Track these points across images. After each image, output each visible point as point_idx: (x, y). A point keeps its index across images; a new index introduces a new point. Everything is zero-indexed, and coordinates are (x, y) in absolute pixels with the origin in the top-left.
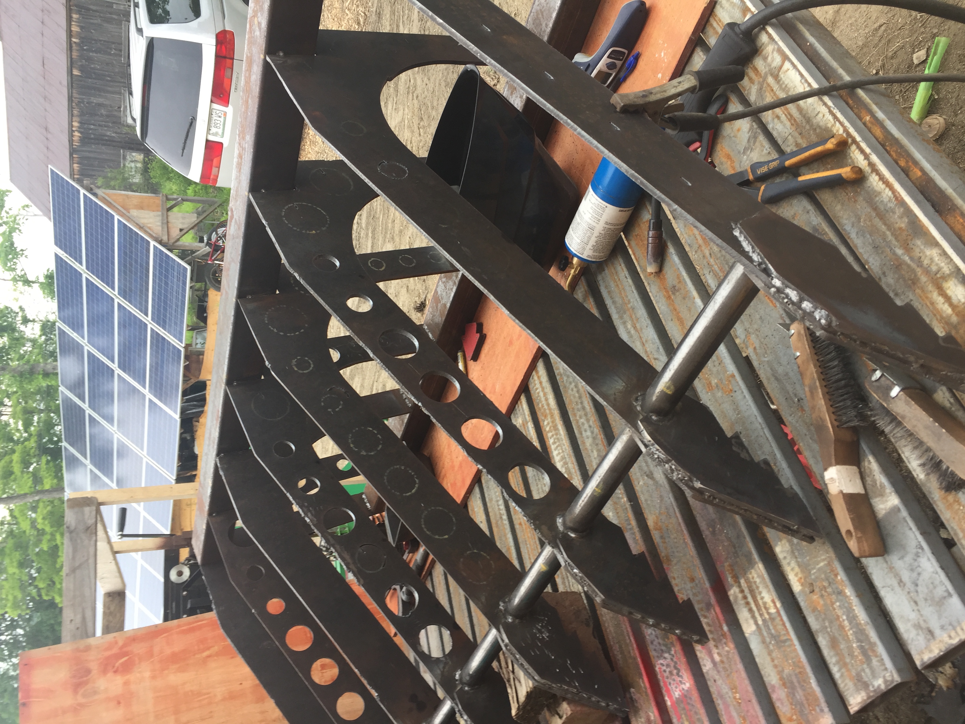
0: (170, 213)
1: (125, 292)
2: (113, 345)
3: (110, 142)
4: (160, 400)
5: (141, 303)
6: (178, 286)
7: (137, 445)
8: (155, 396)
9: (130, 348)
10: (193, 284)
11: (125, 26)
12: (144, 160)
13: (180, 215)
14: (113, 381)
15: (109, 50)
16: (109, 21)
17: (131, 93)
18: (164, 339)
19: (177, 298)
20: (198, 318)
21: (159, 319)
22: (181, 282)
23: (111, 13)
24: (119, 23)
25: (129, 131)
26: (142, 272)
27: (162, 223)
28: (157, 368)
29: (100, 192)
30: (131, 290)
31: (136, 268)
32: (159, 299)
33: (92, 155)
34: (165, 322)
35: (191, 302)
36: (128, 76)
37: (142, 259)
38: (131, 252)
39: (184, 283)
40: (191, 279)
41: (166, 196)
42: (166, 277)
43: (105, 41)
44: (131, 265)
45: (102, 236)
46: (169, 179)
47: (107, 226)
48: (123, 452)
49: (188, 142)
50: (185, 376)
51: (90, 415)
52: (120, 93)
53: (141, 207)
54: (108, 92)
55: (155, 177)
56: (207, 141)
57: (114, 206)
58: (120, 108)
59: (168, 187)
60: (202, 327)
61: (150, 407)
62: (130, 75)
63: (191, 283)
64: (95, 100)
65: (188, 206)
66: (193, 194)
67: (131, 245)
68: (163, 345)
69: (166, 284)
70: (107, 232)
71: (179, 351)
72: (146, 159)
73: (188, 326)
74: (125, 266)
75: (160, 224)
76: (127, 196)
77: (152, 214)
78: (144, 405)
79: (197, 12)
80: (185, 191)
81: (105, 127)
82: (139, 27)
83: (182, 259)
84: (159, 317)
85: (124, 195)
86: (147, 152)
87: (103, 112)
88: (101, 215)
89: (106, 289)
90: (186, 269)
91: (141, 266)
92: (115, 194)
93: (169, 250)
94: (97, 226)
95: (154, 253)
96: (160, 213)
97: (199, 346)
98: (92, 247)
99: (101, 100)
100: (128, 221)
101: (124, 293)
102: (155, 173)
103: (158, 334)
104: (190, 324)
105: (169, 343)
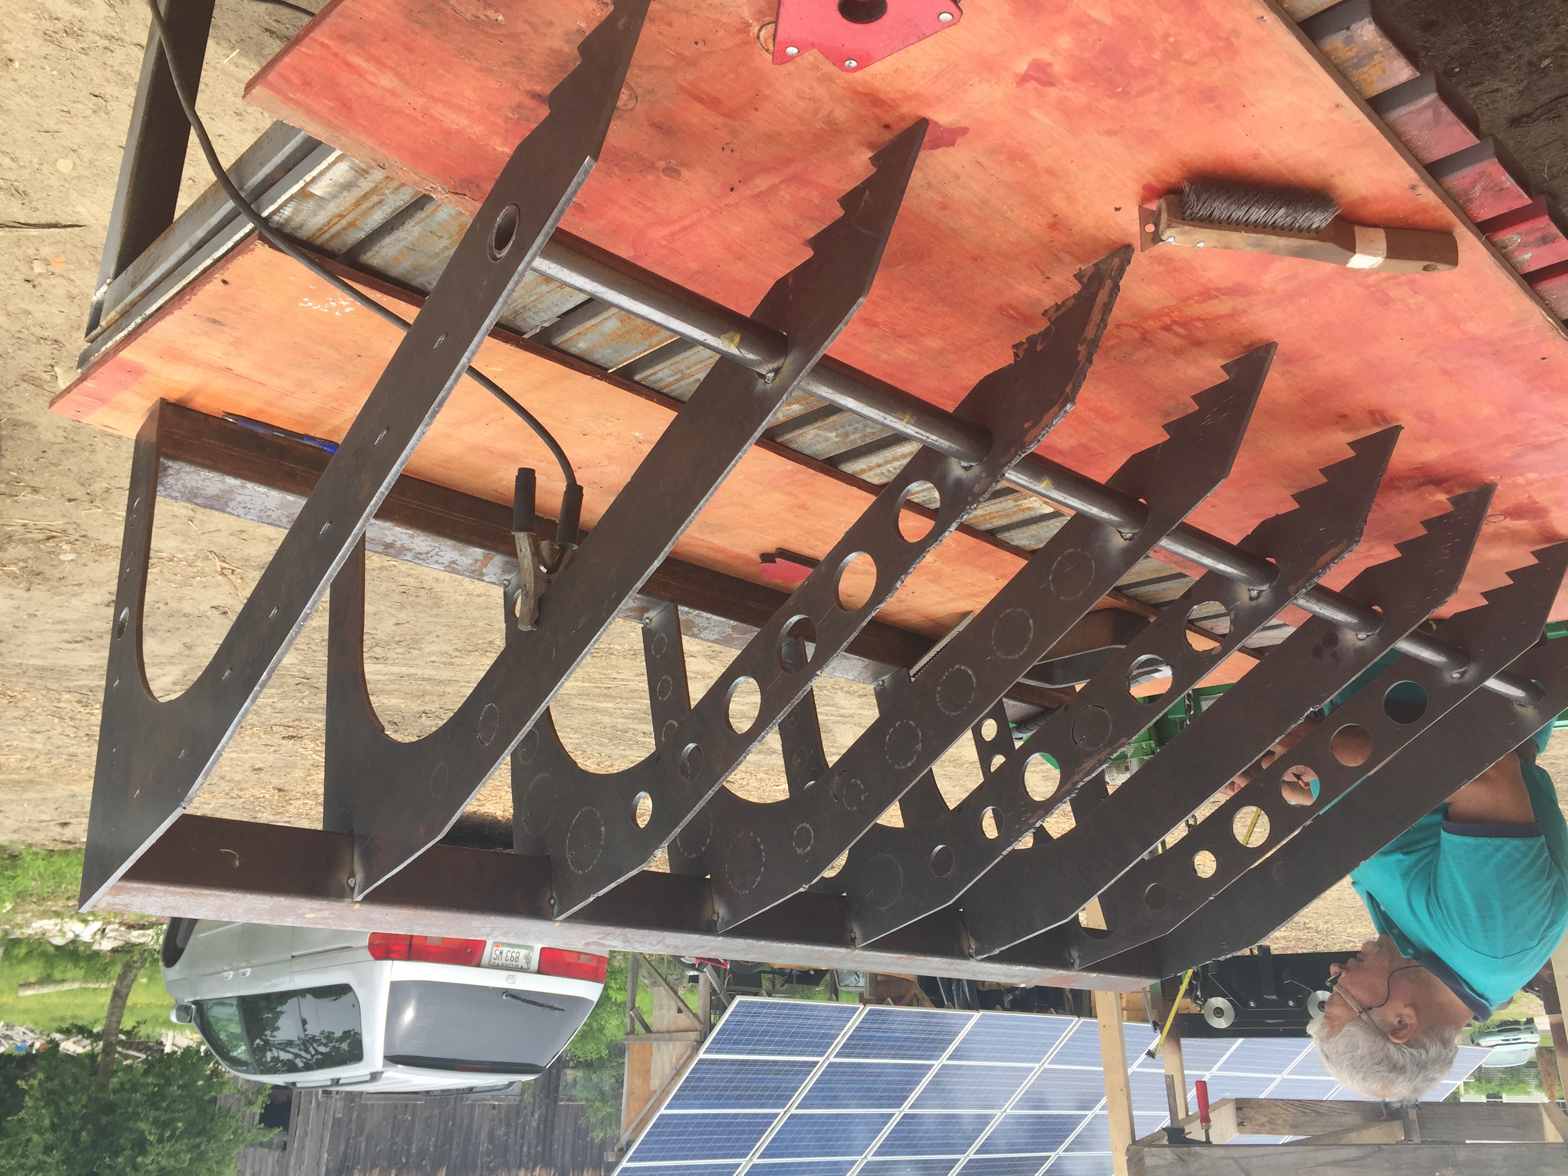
0: (653, 1029)
1: (779, 1097)
2: (865, 1116)
3: (548, 1123)
4: (950, 1042)
5: (797, 1073)
6: (767, 1015)
7: (1025, 1077)
8: (944, 1049)
9: (868, 1090)
10: (764, 992)
11: (369, 1099)
12: (573, 1068)
13: (656, 1013)
14: (922, 1116)
15: (407, 1124)
16: (361, 1123)
17: (471, 1090)
18: (852, 1037)
19: (788, 1016)
20: (817, 984)
21: (821, 1045)
22: (760, 1010)
23: (350, 1121)
24: (364, 1107)
25: (530, 1091)
26: (747, 1072)
27: (670, 1040)
28: (898, 1048)
29: (625, 1138)
30: (776, 1089)
31: (742, 1080)
32: (789, 1044)
33: (569, 1148)
34: (823, 1036)
35: (792, 995)
36: (446, 1094)
37: (727, 1072)
38: (716, 1088)
39: (764, 1005)
40: (756, 994)
41: (628, 1034)
42: (754, 1033)
43: (393, 1130)
44: (736, 1088)
45: (693, 1133)
46: (601, 1030)
47: (677, 1125)
48: (1035, 1099)
49: (542, 1001)
50: (910, 1004)
51: (977, 1152)
52: (472, 1106)
53: (646, 1074)
54: (470, 1125)
55: (599, 1052)
56: (540, 972)
57: (646, 1114)
58: (494, 1107)
59: (615, 1031)
60: (832, 977)
61: (961, 1058)
62: (443, 1091)
63: (762, 995)
64: (484, 1146)
65: (642, 1001)
66: (623, 992)
67: (705, 1088)
68: (861, 1038)
69: (764, 1033)
70: (687, 1125)
71: (871, 1013)
72: (571, 1064)
73: (830, 999)
74: (739, 1097)
75: (671, 1044)
76: (630, 1094)
77: (656, 1055)
78: (960, 1067)
79: (344, 990)
80: (619, 1005)
81: (524, 1129)
82: (368, 1078)
83: (725, 1009)
84: (818, 1045)
85: (628, 1100)
86: (561, 1063)
87: (501, 1132)
88: (660, 1134)
89: (777, 1125)
90: (740, 1002)
91: (738, 1072)
92: (628, 1113)
93: (711, 1030)
94: (677, 1141)
95: (717, 1053)
96: (654, 1044)
97: (862, 982)
98: (711, 1149)
99: (484, 1136)
100: (668, 1093)
101: (782, 1099)
102: (592, 1051)
103: (845, 1046)
104: (828, 996)
105: (858, 1029)
